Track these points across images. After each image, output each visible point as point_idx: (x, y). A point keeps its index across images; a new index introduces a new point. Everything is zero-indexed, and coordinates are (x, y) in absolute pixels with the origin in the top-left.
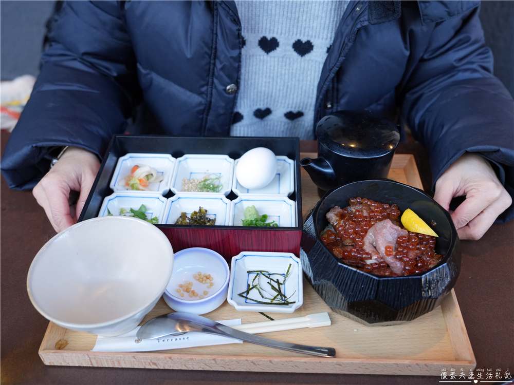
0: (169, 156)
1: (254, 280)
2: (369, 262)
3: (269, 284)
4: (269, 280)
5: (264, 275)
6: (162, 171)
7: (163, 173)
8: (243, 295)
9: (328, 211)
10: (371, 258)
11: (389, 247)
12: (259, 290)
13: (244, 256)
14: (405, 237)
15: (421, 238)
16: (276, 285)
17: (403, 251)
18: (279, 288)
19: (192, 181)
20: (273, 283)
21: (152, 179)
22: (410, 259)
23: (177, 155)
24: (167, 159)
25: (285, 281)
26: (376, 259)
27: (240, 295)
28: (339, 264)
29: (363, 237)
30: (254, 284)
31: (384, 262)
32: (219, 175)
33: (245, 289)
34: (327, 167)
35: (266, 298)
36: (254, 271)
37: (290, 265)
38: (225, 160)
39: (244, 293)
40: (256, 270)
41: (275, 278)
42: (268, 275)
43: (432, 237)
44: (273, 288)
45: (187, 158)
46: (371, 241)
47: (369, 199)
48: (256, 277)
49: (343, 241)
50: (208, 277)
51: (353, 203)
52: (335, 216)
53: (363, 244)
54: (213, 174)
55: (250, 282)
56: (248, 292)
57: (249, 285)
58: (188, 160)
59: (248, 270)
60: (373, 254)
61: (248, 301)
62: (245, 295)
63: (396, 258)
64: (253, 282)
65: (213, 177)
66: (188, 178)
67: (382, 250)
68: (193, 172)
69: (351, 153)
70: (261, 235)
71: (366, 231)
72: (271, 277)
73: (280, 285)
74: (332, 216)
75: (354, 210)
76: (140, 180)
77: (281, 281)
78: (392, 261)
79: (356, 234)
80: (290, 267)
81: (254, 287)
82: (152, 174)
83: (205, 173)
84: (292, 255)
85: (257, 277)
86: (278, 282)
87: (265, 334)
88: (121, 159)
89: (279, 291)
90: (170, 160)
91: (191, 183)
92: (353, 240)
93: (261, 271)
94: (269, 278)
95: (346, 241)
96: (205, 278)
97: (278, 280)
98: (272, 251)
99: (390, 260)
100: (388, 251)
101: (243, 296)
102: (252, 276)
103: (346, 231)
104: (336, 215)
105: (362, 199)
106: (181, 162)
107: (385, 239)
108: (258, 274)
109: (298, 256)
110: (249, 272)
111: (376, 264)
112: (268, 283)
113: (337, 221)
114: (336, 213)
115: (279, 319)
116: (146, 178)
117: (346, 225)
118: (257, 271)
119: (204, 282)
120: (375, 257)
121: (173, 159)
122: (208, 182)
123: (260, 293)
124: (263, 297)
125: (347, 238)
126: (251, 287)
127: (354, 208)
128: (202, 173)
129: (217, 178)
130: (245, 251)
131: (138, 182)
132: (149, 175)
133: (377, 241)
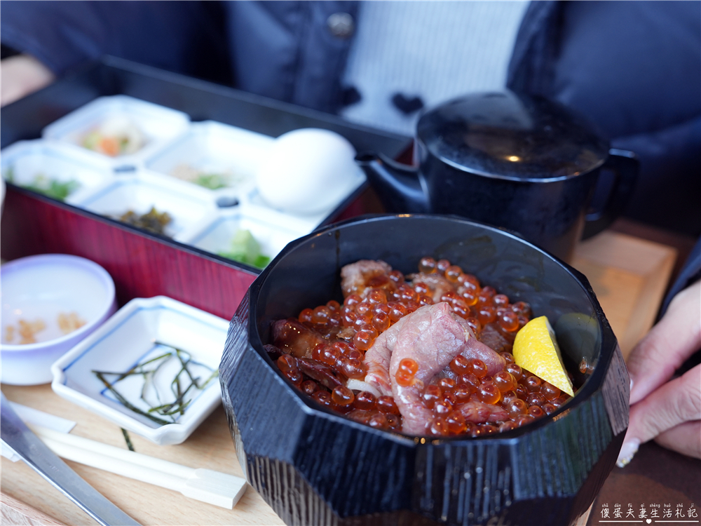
2: (353, 384)
4: (181, 370)
5: (181, 357)
8: (107, 377)
9: (352, 261)
10: (362, 377)
11: (409, 363)
12: (146, 383)
13: (163, 307)
16: (186, 384)
17: (452, 390)
18: (187, 391)
20: (183, 377)
25: (208, 382)
26: (373, 384)
27: (100, 375)
29: (380, 329)
30: (147, 368)
31: (390, 398)
33: (122, 368)
35: (146, 402)
36: (169, 346)
39: (112, 374)
41: (198, 372)
42: (187, 363)
44: (177, 387)
47: (465, 272)
48: (161, 357)
52: (359, 275)
53: (370, 344)
56: (123, 376)
57: (136, 365)
59: (158, 340)
60: (371, 369)
61: (109, 393)
62: (110, 379)
63: (421, 398)
64: (148, 363)
71: (393, 320)
73: (194, 388)
74: (354, 274)
78: (405, 401)
81: (143, 372)
85: (165, 358)
86: (195, 380)
87: (93, 471)
89: (182, 398)
92: (357, 330)
93: (178, 349)
94: (184, 367)
97: (197, 377)
99: (402, 396)
101: (103, 379)
102: (157, 352)
104: (363, 274)
105: (450, 265)
107: (415, 344)
108: (169, 352)
110: (158, 344)
111: (367, 395)
112: (176, 375)
113: (356, 285)
114: (365, 270)
115: (144, 453)
120: (372, 378)
123: (144, 387)
124: (143, 397)
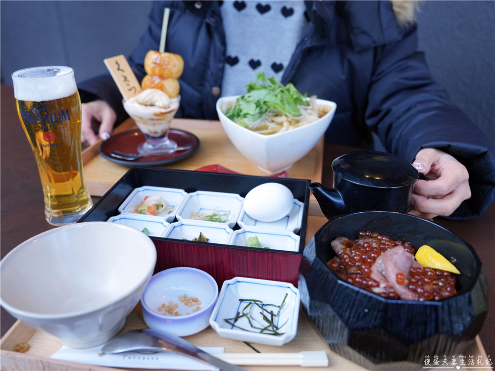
0: (182, 191)
1: (245, 308)
2: (376, 290)
3: (261, 315)
4: (261, 310)
5: (257, 304)
6: (173, 205)
7: (174, 206)
8: (230, 321)
9: (334, 239)
10: (378, 286)
11: (401, 274)
12: (249, 319)
13: (239, 281)
14: (420, 269)
15: (439, 274)
16: (269, 317)
17: (416, 282)
18: (272, 319)
19: (199, 215)
20: (265, 313)
21: (161, 209)
22: (425, 292)
23: (189, 190)
24: (180, 194)
25: (279, 312)
26: (385, 287)
27: (227, 321)
28: (340, 282)
29: (370, 265)
30: (245, 312)
31: (395, 293)
32: (228, 213)
33: (233, 316)
34: (337, 197)
35: (255, 328)
36: (247, 300)
37: (287, 294)
38: (236, 199)
39: (231, 319)
40: (248, 299)
41: (269, 309)
42: (262, 306)
43: (452, 274)
44: (265, 318)
45: (199, 194)
46: (380, 270)
47: (381, 234)
48: (247, 306)
49: (347, 270)
50: (196, 300)
51: (362, 235)
52: (341, 244)
53: (370, 272)
54: (223, 211)
55: (241, 311)
56: (236, 320)
57: (238, 313)
58: (199, 196)
59: (241, 298)
60: (381, 282)
61: (235, 328)
62: (232, 322)
63: (409, 288)
64: (244, 310)
65: (222, 213)
66: (197, 212)
67: (393, 278)
68: (203, 208)
69: (360, 180)
70: (258, 257)
71: (374, 259)
72: (265, 307)
73: (274, 317)
74: (338, 245)
75: (362, 243)
76: (149, 208)
77: (275, 312)
78: (403, 291)
79: (363, 262)
80: (286, 297)
81: (244, 315)
82: (162, 206)
83: (215, 210)
84: (291, 285)
85: (250, 306)
86: (271, 313)
88: (137, 190)
89: (271, 322)
90: (182, 195)
91: (199, 216)
92: (359, 268)
93: (254, 301)
94: (262, 308)
95: (351, 269)
96: (191, 301)
97: (272, 311)
98: (269, 280)
99: (401, 290)
100: (400, 279)
101: (229, 323)
102: (244, 304)
103: (351, 259)
105: (372, 233)
106: (193, 197)
107: (396, 266)
108: (250, 303)
109: (296, 286)
110: (241, 300)
111: (385, 293)
112: (261, 313)
113: (342, 249)
114: (341, 242)
115: (266, 352)
116: (155, 207)
117: (352, 253)
118: (250, 300)
119: (189, 304)
120: (383, 285)
121: (186, 193)
122: (216, 217)
123: (250, 322)
124: (252, 326)
125: (353, 266)
126: (241, 314)
127: (363, 241)
128: (212, 210)
129: (225, 215)
130: (240, 276)
131: (147, 208)
132: (160, 205)
133: (386, 269)
